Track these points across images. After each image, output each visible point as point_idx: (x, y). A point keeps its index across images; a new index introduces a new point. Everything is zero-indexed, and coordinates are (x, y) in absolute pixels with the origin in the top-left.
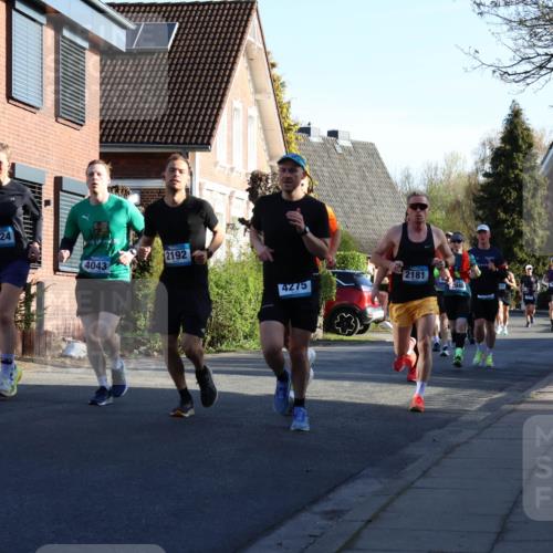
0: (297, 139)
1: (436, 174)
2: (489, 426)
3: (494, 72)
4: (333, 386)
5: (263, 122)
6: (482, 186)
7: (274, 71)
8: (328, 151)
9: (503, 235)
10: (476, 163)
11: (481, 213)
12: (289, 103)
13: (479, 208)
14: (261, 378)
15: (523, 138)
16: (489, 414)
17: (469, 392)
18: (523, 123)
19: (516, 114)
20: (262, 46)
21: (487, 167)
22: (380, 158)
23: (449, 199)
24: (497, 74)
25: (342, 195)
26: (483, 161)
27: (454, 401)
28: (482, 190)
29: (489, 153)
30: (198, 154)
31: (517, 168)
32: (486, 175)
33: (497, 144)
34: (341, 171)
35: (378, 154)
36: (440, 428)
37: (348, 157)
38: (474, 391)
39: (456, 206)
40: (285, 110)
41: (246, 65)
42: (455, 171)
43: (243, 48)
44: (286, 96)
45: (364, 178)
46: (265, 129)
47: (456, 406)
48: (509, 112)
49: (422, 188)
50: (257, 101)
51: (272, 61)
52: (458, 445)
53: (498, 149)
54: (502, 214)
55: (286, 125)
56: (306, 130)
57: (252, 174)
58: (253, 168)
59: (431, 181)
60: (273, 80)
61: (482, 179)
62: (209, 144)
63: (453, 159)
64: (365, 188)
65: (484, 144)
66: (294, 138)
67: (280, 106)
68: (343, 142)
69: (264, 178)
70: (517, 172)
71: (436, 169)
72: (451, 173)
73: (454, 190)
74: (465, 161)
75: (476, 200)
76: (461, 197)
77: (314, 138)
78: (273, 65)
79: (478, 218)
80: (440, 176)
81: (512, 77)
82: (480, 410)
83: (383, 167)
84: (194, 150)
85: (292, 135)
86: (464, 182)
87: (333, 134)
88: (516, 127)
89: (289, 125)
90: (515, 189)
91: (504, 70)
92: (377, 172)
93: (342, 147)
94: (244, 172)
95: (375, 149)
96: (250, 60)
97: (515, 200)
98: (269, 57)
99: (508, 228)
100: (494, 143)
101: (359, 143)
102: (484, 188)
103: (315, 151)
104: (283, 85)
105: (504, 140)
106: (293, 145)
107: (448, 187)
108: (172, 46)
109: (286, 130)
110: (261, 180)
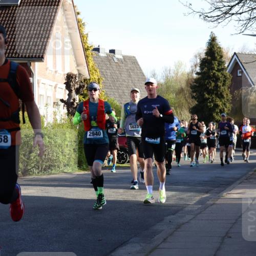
0: (92, 54)
1: (169, 73)
2: (200, 213)
3: (200, 16)
4: (113, 192)
5: (73, 46)
6: (195, 80)
7: (79, 17)
8: (109, 61)
9: (207, 106)
10: (192, 67)
11: (194, 94)
12: (87, 34)
13: (193, 92)
14: (73, 188)
15: (217, 53)
16: (200, 206)
17: (189, 194)
18: (217, 44)
19: (213, 39)
20: (71, 3)
21: (198, 69)
22: (138, 65)
23: (177, 87)
24: (202, 17)
25: (118, 85)
26: (196, 66)
27: (181, 199)
28: (195, 82)
29: (199, 61)
30: (37, 63)
31: (214, 69)
32: (197, 73)
33: (203, 56)
34: (117, 72)
35: (137, 63)
36: (173, 214)
37: (121, 65)
38: (192, 194)
39: (181, 91)
40: (85, 38)
41: (63, 13)
42: (181, 71)
43: (61, 4)
44: (85, 31)
45: (130, 76)
46: (74, 50)
47: (182, 202)
48: (209, 38)
49: (162, 81)
50: (70, 34)
51: (78, 11)
52: (183, 224)
53: (204, 59)
54: (206, 95)
55: (86, 47)
56: (97, 50)
57: (67, 74)
58: (68, 71)
59: (167, 77)
60: (78, 22)
61: (195, 76)
62: (42, 57)
63: (179, 65)
64: (130, 81)
65: (196, 57)
66: (90, 53)
67: (82, 36)
68: (118, 56)
69: (74, 77)
70: (214, 71)
71: (170, 71)
72: (178, 72)
73: (180, 82)
74: (185, 66)
75: (192, 87)
76: (184, 85)
77: (102, 54)
78: (78, 13)
79: (193, 97)
80: (172, 74)
81: (210, 19)
82: (195, 204)
83: (141, 70)
84: (34, 61)
85: (89, 52)
86: (185, 78)
87: (112, 51)
88: (213, 47)
89: (88, 47)
90: (213, 81)
91: (206, 15)
92: (137, 73)
93: (118, 59)
94: (62, 73)
95: (136, 60)
96: (65, 10)
97: (213, 87)
98: (76, 9)
99: (210, 102)
100: (201, 56)
101: (127, 56)
102: (196, 80)
103: (102, 61)
104: (84, 24)
105: (207, 54)
106: (90, 58)
107: (176, 80)
108: (21, 3)
109: (86, 50)
110: (72, 77)
